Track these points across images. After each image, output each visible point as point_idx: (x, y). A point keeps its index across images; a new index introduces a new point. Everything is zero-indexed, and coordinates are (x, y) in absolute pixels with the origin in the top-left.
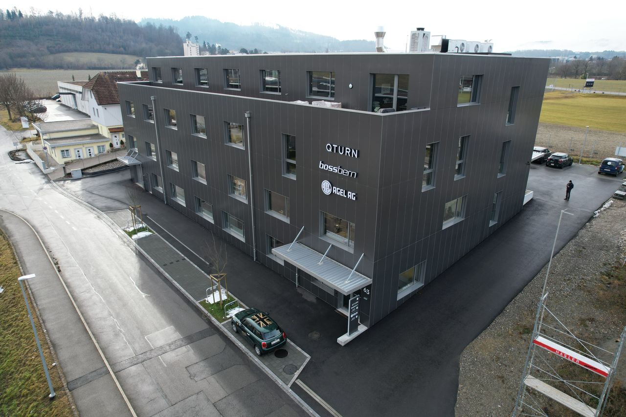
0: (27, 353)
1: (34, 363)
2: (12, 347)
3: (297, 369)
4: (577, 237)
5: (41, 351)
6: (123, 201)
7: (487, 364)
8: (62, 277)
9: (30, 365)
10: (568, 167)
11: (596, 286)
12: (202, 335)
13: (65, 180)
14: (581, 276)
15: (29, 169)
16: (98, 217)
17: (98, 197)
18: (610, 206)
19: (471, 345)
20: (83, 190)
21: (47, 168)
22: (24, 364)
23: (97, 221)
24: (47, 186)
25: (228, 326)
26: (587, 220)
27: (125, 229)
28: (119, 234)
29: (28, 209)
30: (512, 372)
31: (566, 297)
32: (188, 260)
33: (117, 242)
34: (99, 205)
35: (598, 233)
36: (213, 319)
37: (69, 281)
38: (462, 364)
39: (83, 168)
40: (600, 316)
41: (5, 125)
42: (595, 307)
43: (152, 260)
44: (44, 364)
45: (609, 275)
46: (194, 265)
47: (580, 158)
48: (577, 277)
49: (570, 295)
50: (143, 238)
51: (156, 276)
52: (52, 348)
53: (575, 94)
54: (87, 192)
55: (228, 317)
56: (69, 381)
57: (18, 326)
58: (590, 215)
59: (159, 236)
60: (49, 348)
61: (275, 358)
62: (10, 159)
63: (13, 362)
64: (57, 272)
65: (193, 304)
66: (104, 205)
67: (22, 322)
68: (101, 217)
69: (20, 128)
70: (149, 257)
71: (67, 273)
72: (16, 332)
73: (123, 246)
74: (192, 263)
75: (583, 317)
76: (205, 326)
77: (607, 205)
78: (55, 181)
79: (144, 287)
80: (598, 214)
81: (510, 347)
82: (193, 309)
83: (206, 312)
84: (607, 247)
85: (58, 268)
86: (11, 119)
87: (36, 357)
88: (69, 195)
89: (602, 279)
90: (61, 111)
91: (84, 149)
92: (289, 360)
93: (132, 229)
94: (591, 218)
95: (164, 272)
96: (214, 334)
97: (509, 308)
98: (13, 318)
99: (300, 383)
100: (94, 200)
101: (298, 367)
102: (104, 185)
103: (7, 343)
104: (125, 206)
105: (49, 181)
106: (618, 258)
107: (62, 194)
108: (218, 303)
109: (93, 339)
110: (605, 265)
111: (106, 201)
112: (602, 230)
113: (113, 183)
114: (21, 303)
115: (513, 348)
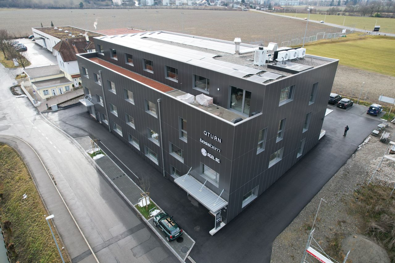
0: (48, 240)
1: (52, 246)
2: (39, 235)
3: (189, 250)
4: (346, 165)
5: (55, 239)
6: (85, 130)
7: (286, 249)
8: (58, 188)
9: (50, 247)
10: (349, 108)
11: (350, 200)
12: (138, 228)
13: (48, 112)
14: (344, 193)
15: (25, 103)
16: (72, 142)
17: (70, 127)
18: (369, 142)
19: (279, 236)
20: (60, 120)
21: (36, 103)
22: (47, 246)
23: (71, 145)
24: (38, 117)
25: (151, 222)
26: (353, 152)
27: (89, 152)
28: (85, 156)
29: (30, 136)
30: (298, 253)
31: (333, 206)
32: (127, 175)
33: (85, 162)
34: (70, 133)
35: (358, 162)
36: (143, 217)
37: (62, 191)
38: (273, 248)
39: (58, 103)
40: (349, 219)
41: (3, 63)
42: (348, 214)
43: (107, 176)
44: (58, 247)
45: (358, 192)
46: (130, 179)
47: (358, 100)
48: (341, 193)
49: (335, 205)
50: (99, 159)
51: (110, 187)
52: (60, 238)
53: (366, 36)
54: (63, 122)
55: (151, 216)
56: (72, 258)
57: (39, 221)
58: (355, 148)
59: (109, 157)
60: (59, 238)
61: (177, 243)
62: (11, 93)
63: (41, 244)
64: (55, 185)
65: (131, 207)
66: (74, 132)
67: (41, 219)
68: (73, 142)
69: (13, 66)
70: (105, 174)
71: (60, 185)
72: (39, 225)
73: (88, 165)
74: (129, 177)
75: (340, 220)
76: (139, 222)
77: (366, 141)
78: (42, 113)
79: (104, 195)
80: (360, 148)
81: (299, 238)
82: (132, 211)
83: (139, 212)
84: (361, 172)
85: (55, 182)
86: (5, 58)
87: (53, 242)
88: (53, 124)
89: (354, 195)
90: (36, 50)
91: (57, 89)
92: (184, 244)
93: (92, 152)
94: (356, 151)
95: (114, 184)
96: (144, 228)
97: (302, 213)
98: (36, 216)
99: (190, 258)
100: (67, 129)
101: (189, 248)
102: (72, 116)
103: (35, 232)
104: (86, 134)
105: (38, 114)
106: (366, 181)
107: (48, 123)
108: (145, 207)
109: (81, 232)
110: (358, 185)
111: (74, 129)
112: (361, 159)
113: (77, 115)
114: (39, 207)
115: (300, 239)
